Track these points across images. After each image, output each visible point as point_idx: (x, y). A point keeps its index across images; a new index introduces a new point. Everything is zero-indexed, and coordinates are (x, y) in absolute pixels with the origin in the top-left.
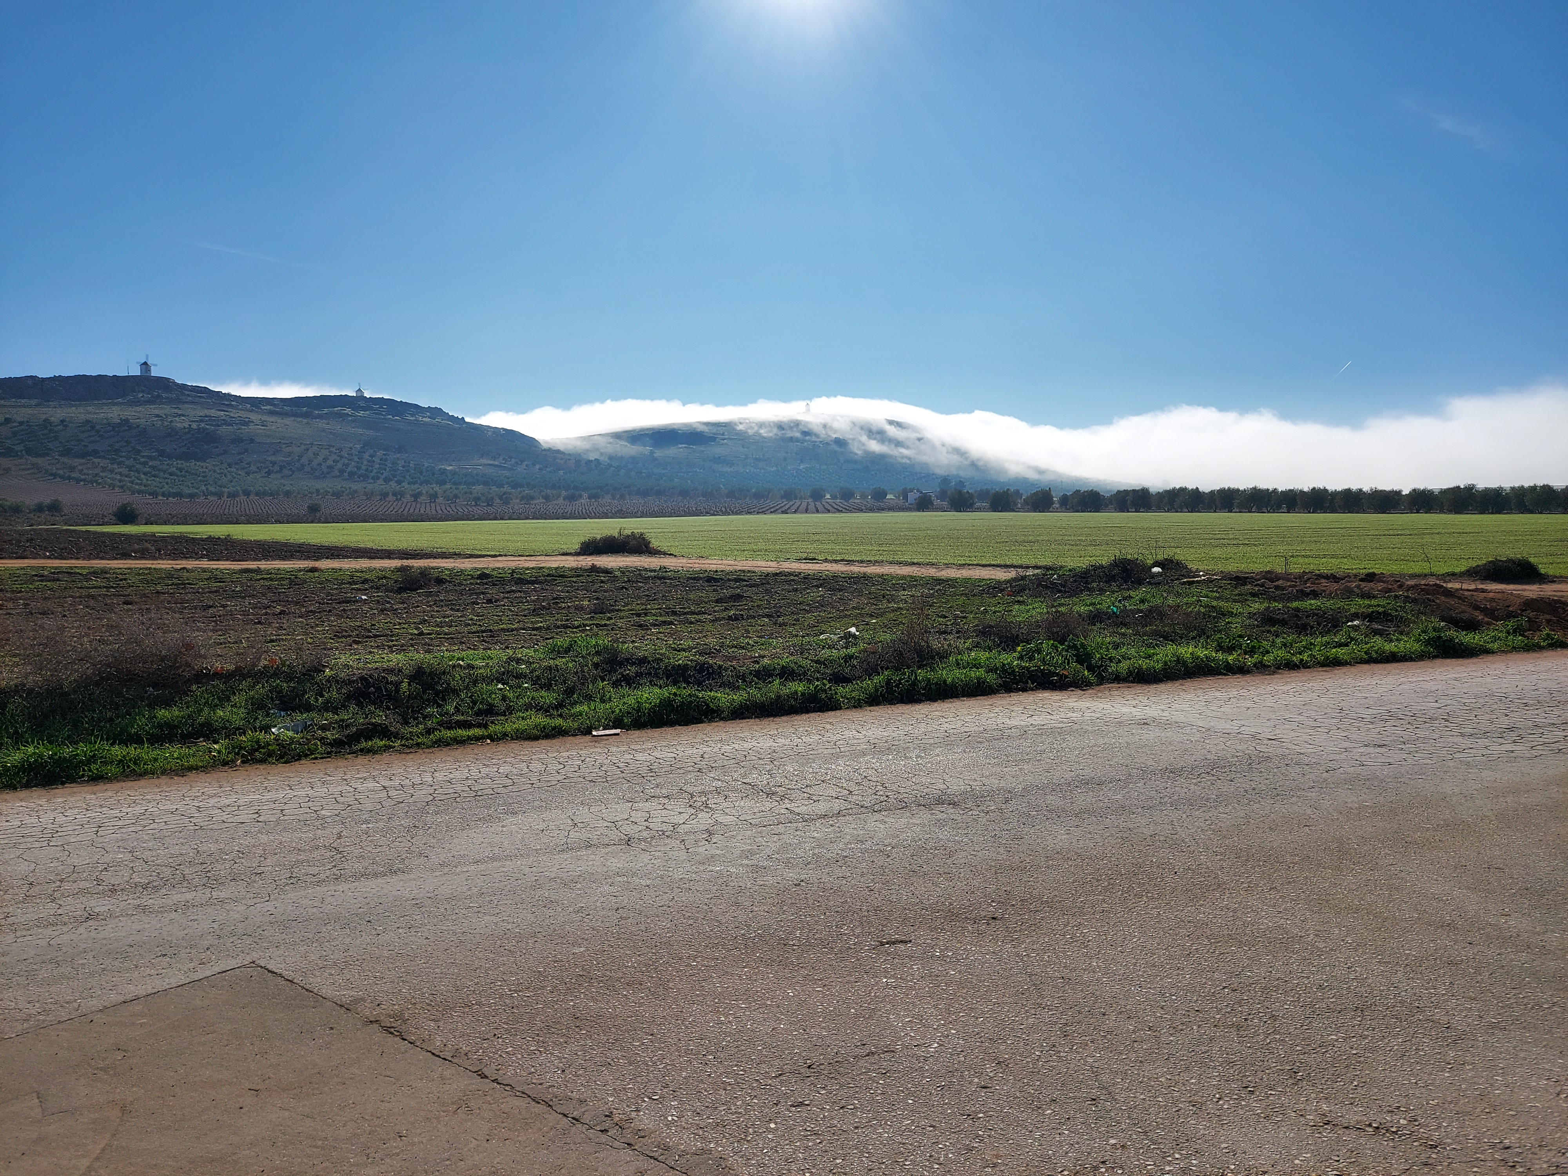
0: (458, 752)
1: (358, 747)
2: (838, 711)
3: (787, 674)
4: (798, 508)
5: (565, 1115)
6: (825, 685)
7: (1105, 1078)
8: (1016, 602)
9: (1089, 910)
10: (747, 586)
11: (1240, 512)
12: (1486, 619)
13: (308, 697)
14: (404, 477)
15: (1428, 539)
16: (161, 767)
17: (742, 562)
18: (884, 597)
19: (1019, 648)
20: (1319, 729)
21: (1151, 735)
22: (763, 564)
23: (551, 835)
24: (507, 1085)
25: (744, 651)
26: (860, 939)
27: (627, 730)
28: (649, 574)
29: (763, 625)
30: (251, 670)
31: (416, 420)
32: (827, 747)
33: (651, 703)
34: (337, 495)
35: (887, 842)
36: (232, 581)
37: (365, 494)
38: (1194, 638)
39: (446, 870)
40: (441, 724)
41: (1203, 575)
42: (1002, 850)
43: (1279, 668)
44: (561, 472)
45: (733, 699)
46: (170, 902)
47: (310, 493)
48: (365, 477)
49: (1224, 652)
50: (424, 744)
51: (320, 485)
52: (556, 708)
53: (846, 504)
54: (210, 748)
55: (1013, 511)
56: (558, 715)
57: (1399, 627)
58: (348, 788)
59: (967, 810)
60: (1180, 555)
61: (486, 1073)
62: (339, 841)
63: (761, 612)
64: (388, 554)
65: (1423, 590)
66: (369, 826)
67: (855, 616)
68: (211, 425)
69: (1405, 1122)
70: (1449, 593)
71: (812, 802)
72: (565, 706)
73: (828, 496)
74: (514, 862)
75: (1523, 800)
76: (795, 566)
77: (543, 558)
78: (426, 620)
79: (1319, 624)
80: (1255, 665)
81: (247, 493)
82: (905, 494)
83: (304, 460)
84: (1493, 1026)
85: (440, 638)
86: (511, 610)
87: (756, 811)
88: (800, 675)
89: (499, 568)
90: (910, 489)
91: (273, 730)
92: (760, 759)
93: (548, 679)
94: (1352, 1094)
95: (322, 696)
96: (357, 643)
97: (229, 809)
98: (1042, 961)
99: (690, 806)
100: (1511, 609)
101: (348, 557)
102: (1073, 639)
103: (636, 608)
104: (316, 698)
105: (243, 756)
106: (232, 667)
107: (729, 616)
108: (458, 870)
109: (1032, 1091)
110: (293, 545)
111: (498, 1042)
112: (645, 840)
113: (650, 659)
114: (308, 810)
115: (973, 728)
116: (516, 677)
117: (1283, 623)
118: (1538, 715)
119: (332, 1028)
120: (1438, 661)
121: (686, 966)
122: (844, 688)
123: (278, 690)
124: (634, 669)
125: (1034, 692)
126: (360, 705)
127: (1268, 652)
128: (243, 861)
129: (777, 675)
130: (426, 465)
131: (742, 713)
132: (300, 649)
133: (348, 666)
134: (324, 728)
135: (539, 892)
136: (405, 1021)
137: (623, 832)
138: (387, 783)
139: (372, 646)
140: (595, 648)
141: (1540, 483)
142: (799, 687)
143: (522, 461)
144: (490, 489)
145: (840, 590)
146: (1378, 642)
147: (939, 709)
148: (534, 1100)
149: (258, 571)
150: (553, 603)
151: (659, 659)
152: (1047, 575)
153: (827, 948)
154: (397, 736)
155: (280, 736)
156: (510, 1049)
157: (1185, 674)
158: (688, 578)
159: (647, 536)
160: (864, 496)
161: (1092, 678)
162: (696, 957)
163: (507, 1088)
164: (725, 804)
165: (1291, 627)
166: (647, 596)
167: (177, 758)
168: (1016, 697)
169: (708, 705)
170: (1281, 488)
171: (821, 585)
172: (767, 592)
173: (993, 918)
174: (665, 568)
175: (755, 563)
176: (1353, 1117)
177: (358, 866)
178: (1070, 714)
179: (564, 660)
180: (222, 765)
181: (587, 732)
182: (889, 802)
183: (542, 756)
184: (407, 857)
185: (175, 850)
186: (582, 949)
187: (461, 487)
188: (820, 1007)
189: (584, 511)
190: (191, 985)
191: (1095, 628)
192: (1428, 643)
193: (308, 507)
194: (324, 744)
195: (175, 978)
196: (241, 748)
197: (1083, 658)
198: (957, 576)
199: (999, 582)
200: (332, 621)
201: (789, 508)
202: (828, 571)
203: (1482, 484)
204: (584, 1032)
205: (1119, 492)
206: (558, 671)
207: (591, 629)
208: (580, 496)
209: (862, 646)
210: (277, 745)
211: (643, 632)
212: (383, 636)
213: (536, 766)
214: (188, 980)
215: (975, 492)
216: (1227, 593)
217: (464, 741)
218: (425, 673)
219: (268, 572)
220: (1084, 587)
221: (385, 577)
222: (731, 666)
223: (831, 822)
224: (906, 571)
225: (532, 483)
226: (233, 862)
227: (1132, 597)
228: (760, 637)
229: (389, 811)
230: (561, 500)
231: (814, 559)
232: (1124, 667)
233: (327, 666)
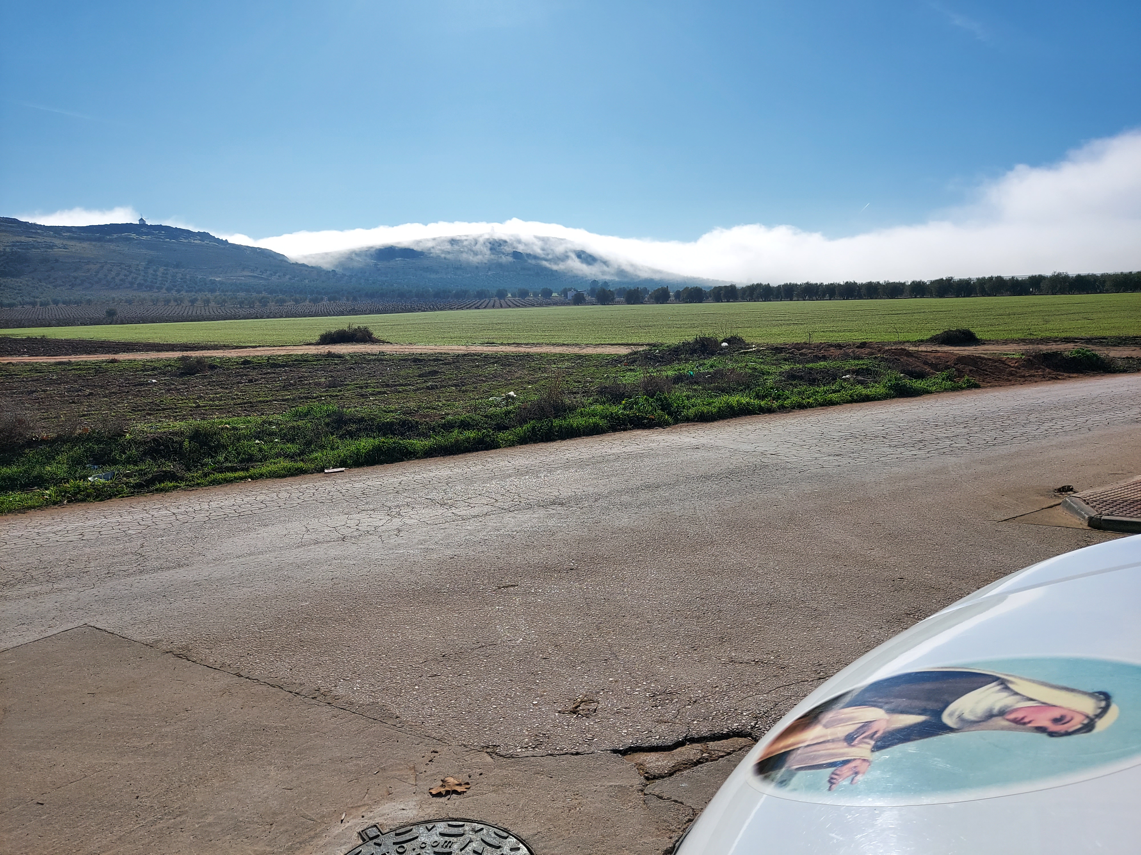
0: (227, 488)
1: (154, 488)
2: (498, 449)
3: (465, 425)
4: (487, 304)
5: (291, 692)
6: (489, 432)
7: (615, 649)
8: (629, 370)
9: (630, 561)
10: (442, 364)
11: (798, 300)
12: (931, 371)
13: (114, 455)
14: (182, 287)
15: (916, 316)
16: (7, 508)
17: (440, 347)
18: (540, 369)
19: (624, 402)
20: (804, 447)
21: (698, 455)
22: (456, 347)
23: (291, 537)
24: (255, 679)
25: (435, 411)
26: (486, 586)
27: (350, 468)
28: (371, 357)
29: (451, 392)
30: (69, 437)
31: (189, 242)
32: (486, 473)
33: (366, 449)
34: (130, 302)
35: (514, 530)
36: (49, 372)
37: (153, 301)
38: (742, 390)
39: (218, 563)
40: (214, 469)
41: (755, 347)
42: (586, 530)
43: (794, 408)
44: (307, 281)
45: (425, 444)
46: (24, 593)
47: (107, 301)
48: (150, 288)
49: (759, 399)
50: (202, 484)
51: (115, 294)
52: (299, 455)
53: (523, 300)
54: (43, 493)
55: (642, 303)
56: (301, 460)
57: (874, 378)
58: (147, 515)
59: (569, 507)
60: (741, 333)
61: (242, 674)
62: (142, 549)
63: (450, 383)
64: (172, 347)
65: (893, 352)
66: (163, 538)
67: (517, 383)
68: (22, 249)
69: (773, 658)
70: (909, 354)
71: (470, 508)
72: (305, 454)
73: (510, 295)
74: (264, 555)
75: (909, 484)
76: (479, 349)
77: (291, 347)
78: (202, 396)
79: (823, 378)
80: (778, 407)
81: (56, 302)
82: (565, 292)
83: (100, 275)
85: (213, 409)
86: (266, 387)
87: (431, 515)
88: (473, 426)
89: (258, 356)
90: (569, 289)
91: (89, 479)
92: (439, 483)
93: (292, 435)
95: (125, 453)
96: (150, 415)
97: (60, 533)
99: (388, 514)
100: (949, 363)
101: (140, 351)
102: (660, 394)
103: (360, 383)
104: (120, 455)
105: (68, 497)
106: (54, 435)
107: (427, 387)
108: (226, 562)
109: (572, 658)
110: (96, 342)
111: (250, 658)
112: (355, 537)
113: (367, 419)
114: (119, 531)
115: (585, 456)
116: (269, 435)
117: (801, 378)
118: (941, 432)
119: (141, 658)
120: (895, 400)
121: (374, 608)
122: (503, 434)
123: (90, 450)
124: (355, 426)
125: (631, 431)
126: (154, 459)
127: (788, 398)
128: (74, 565)
129: (457, 426)
130: (200, 277)
131: (431, 454)
132: (105, 420)
133: (143, 431)
134: (128, 476)
135: (280, 573)
136: (189, 651)
137: (341, 533)
138: (175, 511)
139: (161, 417)
140: (326, 412)
141: (995, 275)
142: (471, 434)
143: (275, 273)
144: (251, 294)
145: (509, 365)
146: (860, 389)
147: (566, 445)
148: (272, 686)
149: (69, 363)
150: (299, 381)
151: (373, 418)
152: (652, 350)
153: (465, 592)
154: (182, 479)
155: (95, 483)
156: (258, 661)
157: (732, 415)
158: (400, 359)
159: (371, 329)
160: (536, 295)
161: (670, 420)
162: (381, 603)
163: (255, 681)
164: (412, 512)
165: (806, 381)
166: (369, 373)
167: (19, 501)
168: (618, 435)
169: (407, 449)
170: (825, 283)
171: (496, 362)
172: (457, 368)
173: (571, 569)
174: (383, 352)
175: (450, 347)
177: (156, 564)
178: (651, 444)
179: (304, 421)
180: (53, 505)
181: (321, 470)
182: (520, 505)
183: (288, 488)
184: (190, 556)
185: (24, 561)
186: (307, 603)
187: (228, 294)
189: (325, 310)
190: (44, 640)
191: (677, 386)
192: (890, 388)
193: (107, 312)
194: (128, 487)
195: (32, 636)
196: (66, 492)
197: (666, 407)
198: (593, 353)
199: (620, 356)
200: (130, 400)
201: (480, 305)
202: (502, 351)
203: (957, 276)
204: (306, 648)
205: (715, 288)
206: (300, 430)
207: (326, 399)
208: (322, 299)
209: (517, 404)
210: (93, 489)
211: (363, 400)
212: (169, 409)
213: (284, 495)
214: (42, 637)
215: (616, 290)
216: (768, 359)
217: (232, 480)
218: (201, 434)
219: (78, 364)
220: (676, 358)
221: (170, 365)
222: (425, 421)
223: (480, 520)
224: (558, 350)
225: (284, 289)
226: (66, 566)
227: (705, 364)
228: (448, 401)
229: (177, 529)
230: (307, 303)
231: (493, 343)
232: (692, 412)
233: (127, 432)
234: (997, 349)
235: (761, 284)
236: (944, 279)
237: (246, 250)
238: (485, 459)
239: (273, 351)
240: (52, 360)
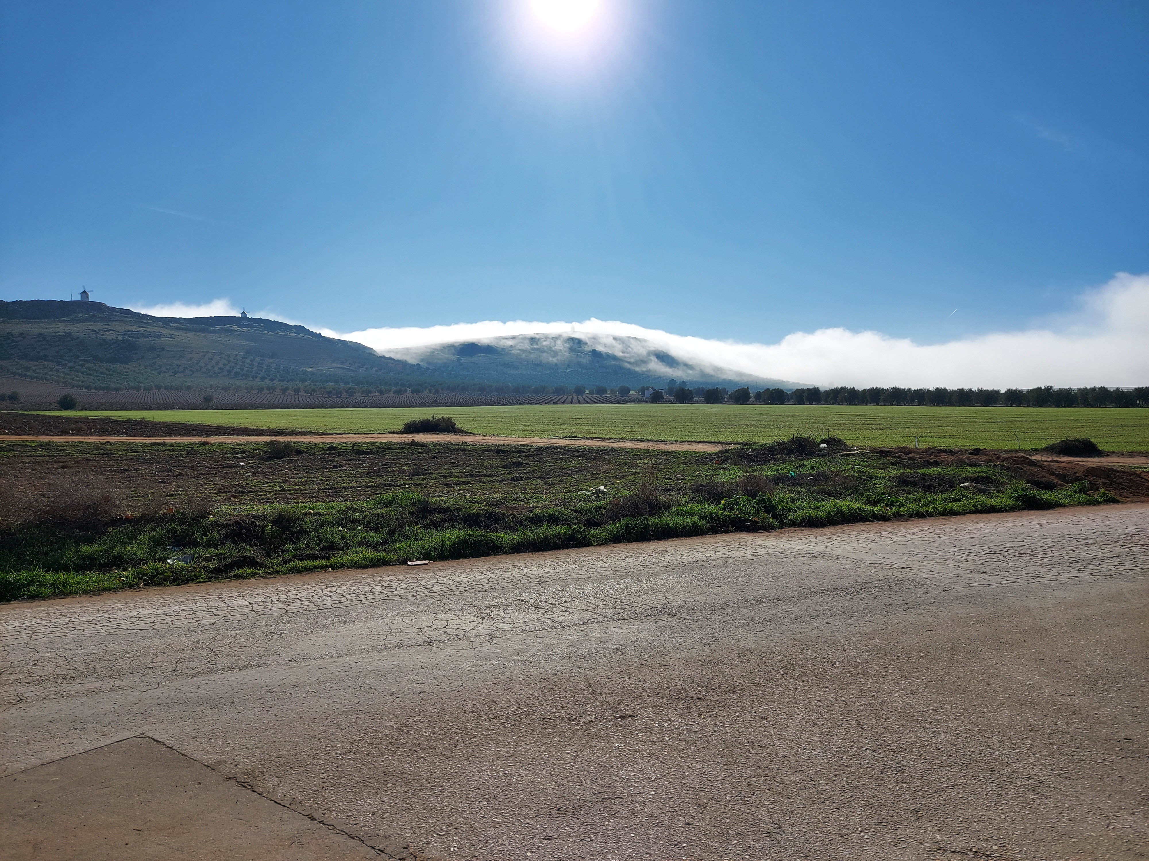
0: (307, 578)
1: (232, 574)
2: (590, 547)
3: (553, 520)
4: (565, 400)
5: (373, 848)
6: (580, 528)
7: (777, 816)
8: (722, 468)
9: (769, 692)
10: (526, 456)
11: (884, 405)
12: (1060, 482)
13: (196, 537)
14: (276, 376)
15: (1019, 425)
16: (83, 589)
17: (523, 439)
18: (626, 464)
19: (723, 501)
20: (939, 561)
21: (817, 564)
22: (538, 440)
23: (373, 638)
24: (330, 825)
25: (522, 503)
26: (599, 714)
27: (434, 561)
28: (454, 447)
29: (537, 484)
30: (153, 517)
31: (284, 335)
32: (581, 573)
33: (452, 541)
34: (226, 389)
35: (622, 643)
36: (144, 452)
37: (247, 389)
38: (849, 495)
39: (293, 664)
40: (295, 557)
41: (857, 450)
42: (706, 648)
43: (911, 516)
44: (392, 374)
45: (513, 538)
46: (83, 689)
47: (205, 388)
48: (246, 376)
49: (871, 505)
50: (281, 572)
51: (213, 382)
52: (382, 545)
53: (600, 397)
54: (120, 574)
55: (721, 403)
56: (383, 550)
57: (997, 487)
58: (223, 604)
59: (682, 619)
60: (840, 435)
61: (315, 817)
62: (213, 643)
63: (535, 475)
64: (261, 432)
65: (1014, 461)
66: (236, 632)
67: (604, 478)
68: (133, 337)
69: (997, 848)
70: (1033, 463)
71: (568, 613)
72: (388, 543)
73: (587, 392)
74: (344, 658)
75: (1085, 612)
76: (562, 442)
77: (376, 435)
78: (287, 480)
79: (940, 486)
80: (894, 515)
81: (158, 388)
82: (643, 391)
83: (202, 364)
84: (1062, 776)
85: (297, 493)
86: (351, 473)
87: (526, 620)
88: (562, 521)
89: (343, 443)
90: (647, 387)
91: (169, 561)
92: (531, 582)
93: (376, 524)
94: (958, 827)
95: (206, 536)
96: (235, 497)
97: (132, 620)
98: (733, 730)
99: (478, 616)
100: (1077, 475)
101: (231, 434)
102: (762, 495)
103: (444, 472)
104: (202, 537)
105: (145, 580)
106: (139, 514)
107: (512, 478)
108: (302, 664)
109: (723, 827)
110: (191, 426)
111: (325, 793)
112: (443, 641)
113: (452, 509)
114: (192, 620)
115: (688, 560)
116: (352, 522)
117: (914, 484)
118: (1096, 551)
119: (200, 783)
120: (1025, 512)
121: (469, 735)
122: (595, 530)
123: (173, 531)
124: (440, 516)
125: (733, 534)
126: (235, 543)
127: (903, 505)
128: (140, 658)
129: (546, 521)
130: (292, 367)
131: (520, 549)
132: (190, 501)
133: (227, 513)
134: (207, 560)
135: (362, 681)
136: (256, 778)
137: (427, 636)
138: (252, 601)
139: (245, 499)
140: (411, 501)
141: (1098, 385)
142: (561, 530)
143: (363, 365)
144: (339, 385)
145: (594, 459)
146: (982, 498)
147: (664, 546)
148: (350, 837)
149: (164, 444)
150: (382, 468)
151: (458, 509)
152: (744, 449)
153: (575, 721)
154: (261, 565)
155: (173, 566)
156: (334, 798)
157: (843, 521)
158: (483, 450)
159: (454, 420)
160: (613, 392)
161: (776, 524)
162: (477, 728)
163: (330, 827)
164: (504, 615)
165: (920, 487)
166: (452, 463)
167: (95, 582)
168: (720, 537)
169: (494, 543)
170: (914, 388)
171: (580, 456)
172: (541, 460)
173: (699, 699)
174: (466, 443)
175: (532, 440)
176: (958, 845)
177: (227, 662)
178: (759, 550)
179: (388, 509)
180: (129, 587)
181: (404, 562)
182: (625, 613)
183: (369, 580)
184: (264, 655)
185: (89, 650)
186: (392, 723)
187: (318, 384)
188: (568, 765)
189: (408, 402)
190: (94, 751)
191: (778, 487)
192: (1017, 499)
193: (204, 398)
194: (206, 571)
195: (83, 746)
196: (143, 574)
197: (769, 509)
198: (680, 450)
199: (710, 454)
200: (217, 481)
201: (559, 400)
202: (585, 445)
203: (1057, 386)
204: (391, 785)
205: (797, 390)
206: (383, 518)
207: (410, 487)
208: (406, 391)
209: (608, 499)
210: (171, 572)
211: (448, 489)
212: (254, 492)
213: (365, 588)
214: (93, 747)
215: (694, 389)
216: (874, 462)
217: (312, 569)
218: (284, 519)
219: (171, 445)
220: (771, 458)
221: (258, 449)
222: (512, 514)
223: (581, 628)
224: (642, 445)
225: (370, 381)
226: (133, 659)
227: (806, 465)
228: (534, 493)
229: (253, 621)
230: (391, 394)
231: (576, 437)
232: (799, 515)
233: (211, 514)
234: (1124, 462)
235: (845, 387)
236: (1043, 388)
237: (338, 343)
238: (578, 558)
239: (358, 438)
240: (148, 440)
